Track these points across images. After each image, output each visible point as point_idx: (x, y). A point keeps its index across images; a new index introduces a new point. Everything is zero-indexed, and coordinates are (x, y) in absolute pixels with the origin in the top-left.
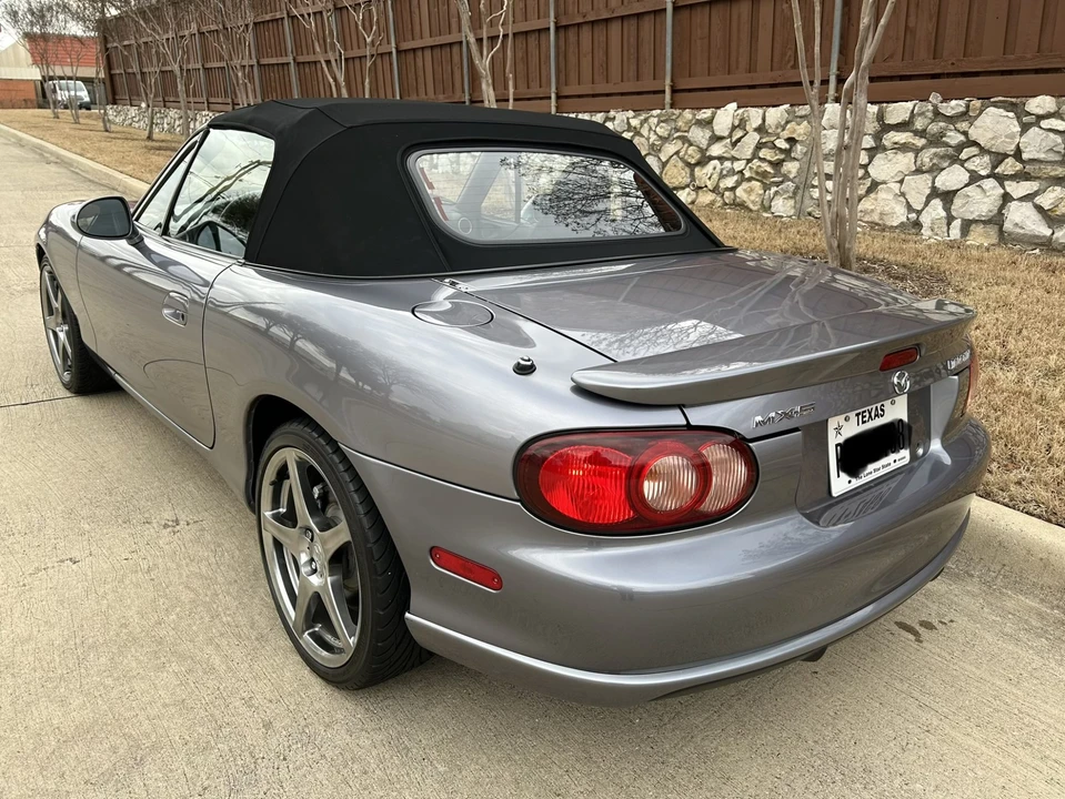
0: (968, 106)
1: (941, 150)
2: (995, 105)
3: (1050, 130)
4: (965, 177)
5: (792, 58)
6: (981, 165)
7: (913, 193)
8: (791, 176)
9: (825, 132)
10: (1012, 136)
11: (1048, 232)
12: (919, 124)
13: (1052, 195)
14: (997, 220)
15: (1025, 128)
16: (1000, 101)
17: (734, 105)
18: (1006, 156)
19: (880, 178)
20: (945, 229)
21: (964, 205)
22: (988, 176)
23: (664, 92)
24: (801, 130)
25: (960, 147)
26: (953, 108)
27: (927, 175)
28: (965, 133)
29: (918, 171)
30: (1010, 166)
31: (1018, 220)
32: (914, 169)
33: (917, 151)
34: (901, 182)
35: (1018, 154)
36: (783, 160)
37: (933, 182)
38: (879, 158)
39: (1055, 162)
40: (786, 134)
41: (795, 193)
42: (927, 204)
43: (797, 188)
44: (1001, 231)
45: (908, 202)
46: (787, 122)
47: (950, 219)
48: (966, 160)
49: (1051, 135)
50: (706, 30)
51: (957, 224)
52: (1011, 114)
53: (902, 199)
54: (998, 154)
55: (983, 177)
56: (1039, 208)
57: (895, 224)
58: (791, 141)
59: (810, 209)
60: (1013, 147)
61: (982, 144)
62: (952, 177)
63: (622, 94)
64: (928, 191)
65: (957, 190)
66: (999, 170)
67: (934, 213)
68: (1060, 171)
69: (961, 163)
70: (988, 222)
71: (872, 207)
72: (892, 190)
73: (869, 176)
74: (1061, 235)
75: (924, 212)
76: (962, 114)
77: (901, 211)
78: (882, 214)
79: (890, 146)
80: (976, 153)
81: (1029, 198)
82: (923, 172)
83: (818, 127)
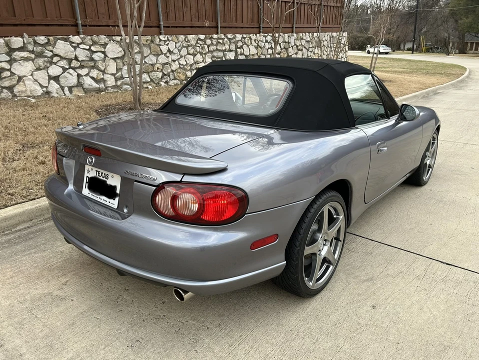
0: (48, 40)
1: (45, 59)
2: (59, 39)
3: (83, 49)
4: (61, 70)
6: (64, 64)
7: (41, 79)
10: (72, 52)
11: (98, 86)
12: (30, 47)
14: (79, 85)
15: (75, 48)
16: (61, 38)
18: (72, 60)
19: (21, 74)
20: (62, 92)
22: (69, 68)
25: (52, 57)
26: (42, 40)
27: (43, 71)
28: (51, 51)
29: (38, 69)
30: (75, 64)
31: (89, 83)
32: (35, 68)
34: (32, 75)
35: (76, 58)
37: (48, 73)
38: (15, 65)
39: (89, 61)
42: (49, 84)
44: (84, 89)
45: (40, 84)
47: (62, 88)
48: (56, 63)
49: (86, 51)
51: (66, 89)
52: (68, 43)
53: (36, 83)
54: (69, 59)
56: (92, 78)
57: (40, 94)
60: (74, 56)
61: (62, 55)
62: (55, 70)
64: (47, 78)
65: (59, 76)
66: (72, 66)
67: (54, 87)
68: (93, 64)
69: (55, 64)
70: (77, 86)
71: (24, 89)
72: (29, 79)
73: (15, 74)
74: (102, 85)
75: (49, 87)
76: (47, 43)
77: (39, 88)
78: (31, 91)
79: (19, 59)
80: (59, 59)
81: (87, 75)
82: (41, 69)
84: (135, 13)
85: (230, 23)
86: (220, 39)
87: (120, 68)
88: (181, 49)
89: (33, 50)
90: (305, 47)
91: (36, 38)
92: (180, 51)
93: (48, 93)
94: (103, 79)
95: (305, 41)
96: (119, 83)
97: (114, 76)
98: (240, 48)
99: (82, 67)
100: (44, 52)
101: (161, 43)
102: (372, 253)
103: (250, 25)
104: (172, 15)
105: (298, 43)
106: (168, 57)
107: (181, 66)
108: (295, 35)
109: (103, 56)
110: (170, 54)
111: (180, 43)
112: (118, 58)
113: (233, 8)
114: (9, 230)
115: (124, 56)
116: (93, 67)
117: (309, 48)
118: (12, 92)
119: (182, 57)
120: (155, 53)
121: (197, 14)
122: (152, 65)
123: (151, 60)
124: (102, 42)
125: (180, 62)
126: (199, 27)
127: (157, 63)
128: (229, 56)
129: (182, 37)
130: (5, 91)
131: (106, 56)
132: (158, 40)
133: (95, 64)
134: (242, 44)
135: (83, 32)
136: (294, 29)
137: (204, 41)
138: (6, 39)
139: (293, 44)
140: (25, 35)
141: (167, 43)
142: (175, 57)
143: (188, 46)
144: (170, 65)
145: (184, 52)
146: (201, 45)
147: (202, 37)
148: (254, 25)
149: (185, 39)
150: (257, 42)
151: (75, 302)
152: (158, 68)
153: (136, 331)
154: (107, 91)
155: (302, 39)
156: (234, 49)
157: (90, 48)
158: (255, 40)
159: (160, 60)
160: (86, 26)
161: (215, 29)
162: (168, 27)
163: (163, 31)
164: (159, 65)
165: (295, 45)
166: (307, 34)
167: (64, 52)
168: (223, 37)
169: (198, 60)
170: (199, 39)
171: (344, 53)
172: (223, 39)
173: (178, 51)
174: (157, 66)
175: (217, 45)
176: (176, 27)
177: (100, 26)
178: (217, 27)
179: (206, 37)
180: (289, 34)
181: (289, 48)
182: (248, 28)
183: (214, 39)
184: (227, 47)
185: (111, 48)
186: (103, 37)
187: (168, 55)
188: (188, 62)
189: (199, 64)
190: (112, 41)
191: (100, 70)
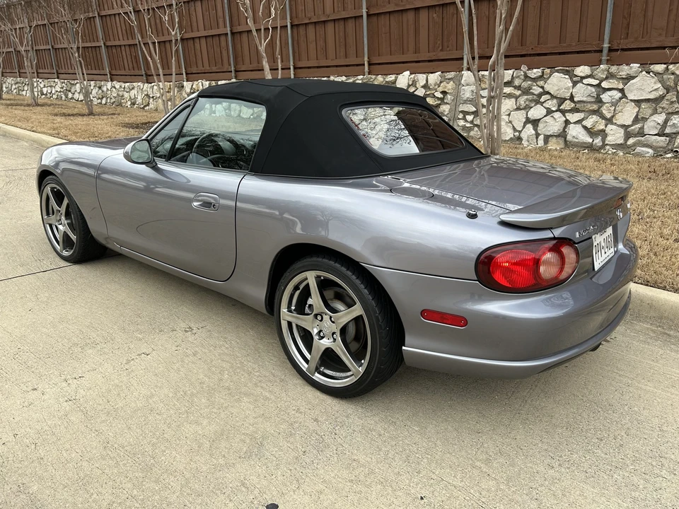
0: (543, 73)
1: (530, 97)
2: (558, 71)
3: (588, 85)
4: (544, 111)
5: (441, 45)
6: (552, 104)
7: (516, 121)
8: (446, 113)
9: (464, 87)
10: (568, 88)
11: (591, 140)
12: (517, 82)
13: (592, 120)
14: (563, 135)
15: (575, 84)
16: (561, 70)
17: (408, 73)
18: (565, 99)
20: (535, 141)
21: (544, 127)
22: (556, 111)
23: (364, 65)
24: (450, 86)
25: (540, 95)
26: (535, 74)
27: (523, 111)
28: (542, 87)
29: (518, 109)
30: (567, 105)
31: (574, 134)
32: (516, 107)
33: (517, 98)
34: (509, 115)
35: (572, 99)
36: (440, 104)
37: (527, 115)
39: (592, 102)
40: (441, 89)
42: (524, 127)
44: (566, 141)
45: (513, 126)
46: (441, 82)
47: (537, 135)
48: (544, 102)
49: (589, 87)
50: (388, 28)
51: (541, 137)
52: (567, 77)
53: (510, 124)
54: (561, 98)
55: (554, 111)
56: (585, 128)
57: (507, 139)
58: (444, 93)
60: (569, 94)
61: (552, 93)
62: (537, 112)
63: (337, 66)
64: (524, 120)
65: (540, 119)
66: (562, 107)
67: (528, 132)
68: (595, 107)
69: (542, 104)
70: (558, 136)
74: (598, 141)
75: (523, 131)
76: (540, 77)
77: (510, 131)
80: (549, 98)
81: (579, 122)
82: (521, 109)
83: (460, 85)
87: (642, 118)
89: (520, 86)
91: (529, 71)
93: (519, 139)
94: (603, 131)
96: (631, 141)
97: (625, 131)
99: (575, 110)
109: (620, 95)
112: (648, 100)
115: (662, 98)
116: (594, 112)
124: (623, 74)
130: (476, 129)
131: (624, 96)
133: (600, 107)
135: (608, 60)
157: (600, 83)
160: (618, 50)
167: (556, 88)
185: (639, 84)
186: (630, 66)
190: (644, 73)
191: (603, 117)
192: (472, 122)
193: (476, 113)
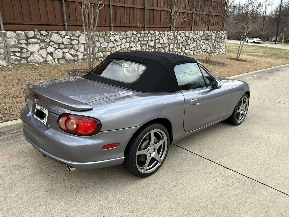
0: (48, 33)
1: (46, 43)
2: (54, 33)
3: (67, 38)
4: (54, 49)
6: (56, 46)
7: (43, 54)
9: (9, 39)
10: (61, 40)
11: (74, 58)
12: (38, 37)
13: (72, 51)
14: (63, 57)
15: (62, 38)
18: (60, 44)
19: (32, 51)
20: (54, 61)
22: (58, 49)
25: (49, 42)
26: (45, 33)
27: (44, 50)
28: (49, 39)
29: (42, 48)
30: (62, 46)
31: (69, 57)
32: (40, 48)
34: (38, 51)
35: (63, 43)
37: (47, 51)
38: (30, 46)
41: (5, 58)
42: (47, 56)
43: (5, 56)
44: (65, 60)
47: (54, 59)
51: (56, 59)
52: (59, 35)
53: (40, 56)
56: (71, 54)
57: (41, 62)
59: (13, 62)
60: (61, 42)
61: (55, 41)
62: (51, 49)
64: (46, 53)
65: (53, 52)
66: (60, 47)
67: (49, 58)
68: (71, 46)
69: (51, 46)
70: (62, 58)
71: (33, 59)
72: (37, 54)
73: (29, 51)
74: (76, 58)
75: (47, 58)
76: (47, 35)
77: (41, 59)
78: (37, 60)
79: (32, 43)
80: (54, 43)
81: (68, 52)
82: (43, 49)
83: (5, 38)
84: (92, 21)
85: (153, 25)
86: (146, 34)
87: (86, 49)
88: (122, 39)
89: (40, 38)
90: (198, 40)
91: (42, 32)
92: (121, 40)
93: (46, 61)
94: (77, 54)
95: (198, 36)
96: (85, 57)
97: (83, 53)
98: (157, 39)
99: (65, 48)
100: (45, 40)
101: (111, 36)
102: (188, 159)
103: (165, 26)
104: (118, 20)
105: (194, 37)
106: (114, 44)
107: (122, 49)
108: (192, 32)
109: (77, 42)
110: (116, 42)
111: (122, 36)
112: (85, 43)
113: (155, 16)
114: (8, 133)
116: (71, 48)
117: (201, 40)
118: (27, 60)
119: (122, 43)
120: (107, 41)
121: (133, 19)
122: (105, 48)
123: (105, 45)
124: (78, 35)
125: (121, 46)
126: (134, 27)
127: (108, 47)
128: (151, 44)
129: (123, 33)
130: (23, 59)
131: (79, 42)
132: (109, 34)
133: (73, 46)
134: (159, 37)
135: (67, 29)
136: (192, 28)
137: (136, 35)
138: (26, 32)
139: (191, 38)
140: (36, 30)
141: (114, 36)
142: (118, 44)
143: (127, 37)
144: (115, 48)
145: (124, 41)
146: (134, 37)
147: (135, 33)
148: (167, 26)
149: (125, 34)
150: (168, 36)
151: (29, 170)
152: (108, 50)
153: (52, 185)
154: (78, 61)
155: (197, 34)
156: (154, 40)
157: (70, 38)
158: (167, 35)
159: (110, 45)
160: (69, 26)
161: (144, 28)
162: (116, 27)
163: (112, 29)
164: (109, 48)
165: (192, 38)
166: (200, 31)
167: (56, 40)
168: (148, 33)
169: (132, 45)
170: (133, 34)
171: (224, 43)
172: (148, 34)
173: (120, 41)
174: (108, 48)
175: (143, 37)
176: (121, 27)
177: (77, 26)
178: (144, 27)
179: (137, 33)
180: (189, 32)
181: (188, 39)
182: (163, 28)
183: (142, 34)
184: (150, 38)
185: (82, 38)
186: (78, 32)
187: (115, 42)
188: (126, 47)
189: (132, 48)
190: (83, 34)
191: (75, 50)
192: (20, 56)
193: (20, 52)
